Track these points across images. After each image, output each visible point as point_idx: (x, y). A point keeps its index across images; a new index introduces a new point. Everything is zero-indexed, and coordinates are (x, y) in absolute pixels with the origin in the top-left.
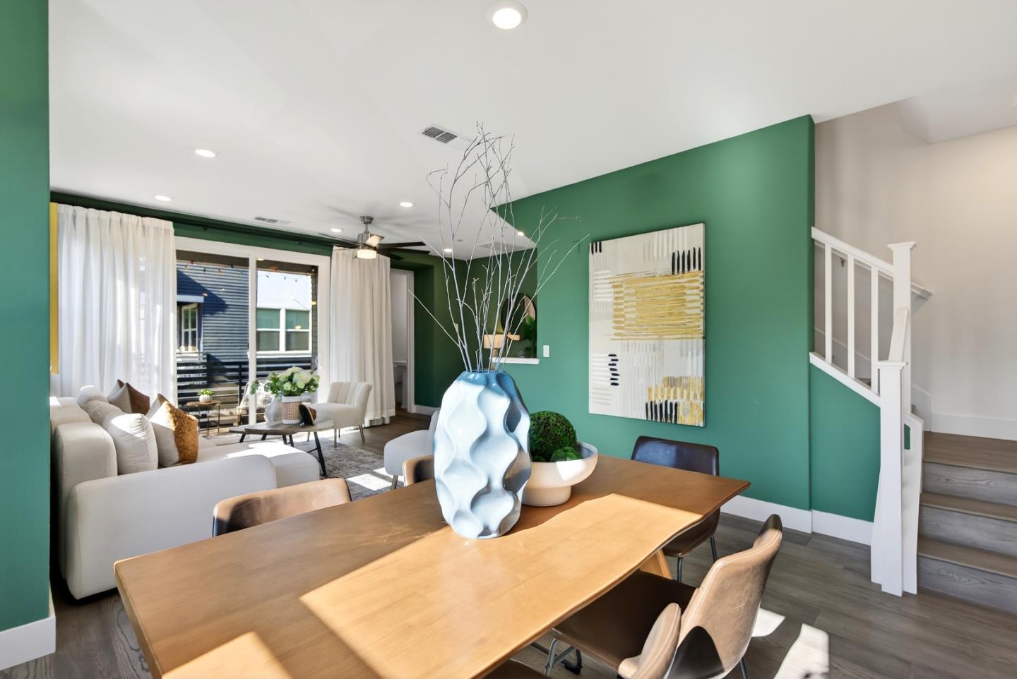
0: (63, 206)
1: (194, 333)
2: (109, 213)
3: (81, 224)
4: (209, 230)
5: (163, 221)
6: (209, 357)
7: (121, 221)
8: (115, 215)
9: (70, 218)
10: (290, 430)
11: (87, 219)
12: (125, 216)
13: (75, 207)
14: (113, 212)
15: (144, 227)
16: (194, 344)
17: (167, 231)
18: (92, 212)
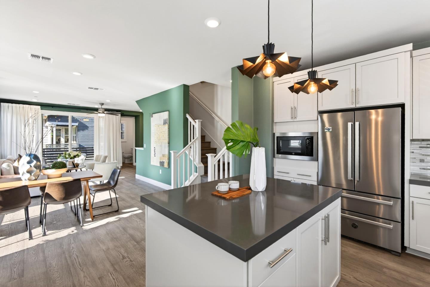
0: (4, 103)
1: (75, 136)
2: (19, 105)
3: (10, 108)
4: (54, 107)
5: (37, 106)
6: (80, 145)
7: (23, 107)
8: (21, 105)
9: (7, 107)
10: (71, 169)
11: (12, 107)
12: (25, 105)
13: (9, 104)
14: (21, 104)
15: (31, 108)
16: (75, 141)
17: (38, 109)
18: (14, 105)
